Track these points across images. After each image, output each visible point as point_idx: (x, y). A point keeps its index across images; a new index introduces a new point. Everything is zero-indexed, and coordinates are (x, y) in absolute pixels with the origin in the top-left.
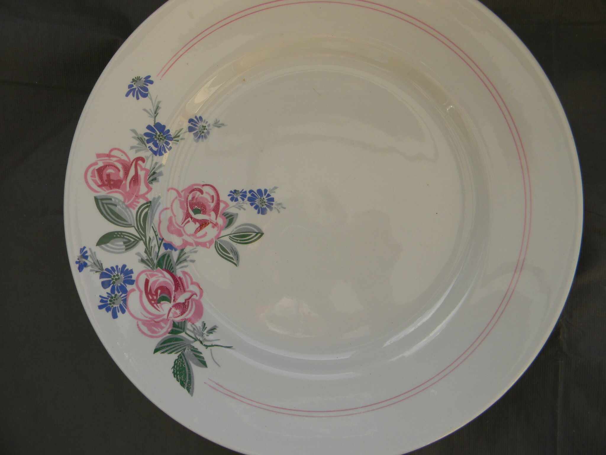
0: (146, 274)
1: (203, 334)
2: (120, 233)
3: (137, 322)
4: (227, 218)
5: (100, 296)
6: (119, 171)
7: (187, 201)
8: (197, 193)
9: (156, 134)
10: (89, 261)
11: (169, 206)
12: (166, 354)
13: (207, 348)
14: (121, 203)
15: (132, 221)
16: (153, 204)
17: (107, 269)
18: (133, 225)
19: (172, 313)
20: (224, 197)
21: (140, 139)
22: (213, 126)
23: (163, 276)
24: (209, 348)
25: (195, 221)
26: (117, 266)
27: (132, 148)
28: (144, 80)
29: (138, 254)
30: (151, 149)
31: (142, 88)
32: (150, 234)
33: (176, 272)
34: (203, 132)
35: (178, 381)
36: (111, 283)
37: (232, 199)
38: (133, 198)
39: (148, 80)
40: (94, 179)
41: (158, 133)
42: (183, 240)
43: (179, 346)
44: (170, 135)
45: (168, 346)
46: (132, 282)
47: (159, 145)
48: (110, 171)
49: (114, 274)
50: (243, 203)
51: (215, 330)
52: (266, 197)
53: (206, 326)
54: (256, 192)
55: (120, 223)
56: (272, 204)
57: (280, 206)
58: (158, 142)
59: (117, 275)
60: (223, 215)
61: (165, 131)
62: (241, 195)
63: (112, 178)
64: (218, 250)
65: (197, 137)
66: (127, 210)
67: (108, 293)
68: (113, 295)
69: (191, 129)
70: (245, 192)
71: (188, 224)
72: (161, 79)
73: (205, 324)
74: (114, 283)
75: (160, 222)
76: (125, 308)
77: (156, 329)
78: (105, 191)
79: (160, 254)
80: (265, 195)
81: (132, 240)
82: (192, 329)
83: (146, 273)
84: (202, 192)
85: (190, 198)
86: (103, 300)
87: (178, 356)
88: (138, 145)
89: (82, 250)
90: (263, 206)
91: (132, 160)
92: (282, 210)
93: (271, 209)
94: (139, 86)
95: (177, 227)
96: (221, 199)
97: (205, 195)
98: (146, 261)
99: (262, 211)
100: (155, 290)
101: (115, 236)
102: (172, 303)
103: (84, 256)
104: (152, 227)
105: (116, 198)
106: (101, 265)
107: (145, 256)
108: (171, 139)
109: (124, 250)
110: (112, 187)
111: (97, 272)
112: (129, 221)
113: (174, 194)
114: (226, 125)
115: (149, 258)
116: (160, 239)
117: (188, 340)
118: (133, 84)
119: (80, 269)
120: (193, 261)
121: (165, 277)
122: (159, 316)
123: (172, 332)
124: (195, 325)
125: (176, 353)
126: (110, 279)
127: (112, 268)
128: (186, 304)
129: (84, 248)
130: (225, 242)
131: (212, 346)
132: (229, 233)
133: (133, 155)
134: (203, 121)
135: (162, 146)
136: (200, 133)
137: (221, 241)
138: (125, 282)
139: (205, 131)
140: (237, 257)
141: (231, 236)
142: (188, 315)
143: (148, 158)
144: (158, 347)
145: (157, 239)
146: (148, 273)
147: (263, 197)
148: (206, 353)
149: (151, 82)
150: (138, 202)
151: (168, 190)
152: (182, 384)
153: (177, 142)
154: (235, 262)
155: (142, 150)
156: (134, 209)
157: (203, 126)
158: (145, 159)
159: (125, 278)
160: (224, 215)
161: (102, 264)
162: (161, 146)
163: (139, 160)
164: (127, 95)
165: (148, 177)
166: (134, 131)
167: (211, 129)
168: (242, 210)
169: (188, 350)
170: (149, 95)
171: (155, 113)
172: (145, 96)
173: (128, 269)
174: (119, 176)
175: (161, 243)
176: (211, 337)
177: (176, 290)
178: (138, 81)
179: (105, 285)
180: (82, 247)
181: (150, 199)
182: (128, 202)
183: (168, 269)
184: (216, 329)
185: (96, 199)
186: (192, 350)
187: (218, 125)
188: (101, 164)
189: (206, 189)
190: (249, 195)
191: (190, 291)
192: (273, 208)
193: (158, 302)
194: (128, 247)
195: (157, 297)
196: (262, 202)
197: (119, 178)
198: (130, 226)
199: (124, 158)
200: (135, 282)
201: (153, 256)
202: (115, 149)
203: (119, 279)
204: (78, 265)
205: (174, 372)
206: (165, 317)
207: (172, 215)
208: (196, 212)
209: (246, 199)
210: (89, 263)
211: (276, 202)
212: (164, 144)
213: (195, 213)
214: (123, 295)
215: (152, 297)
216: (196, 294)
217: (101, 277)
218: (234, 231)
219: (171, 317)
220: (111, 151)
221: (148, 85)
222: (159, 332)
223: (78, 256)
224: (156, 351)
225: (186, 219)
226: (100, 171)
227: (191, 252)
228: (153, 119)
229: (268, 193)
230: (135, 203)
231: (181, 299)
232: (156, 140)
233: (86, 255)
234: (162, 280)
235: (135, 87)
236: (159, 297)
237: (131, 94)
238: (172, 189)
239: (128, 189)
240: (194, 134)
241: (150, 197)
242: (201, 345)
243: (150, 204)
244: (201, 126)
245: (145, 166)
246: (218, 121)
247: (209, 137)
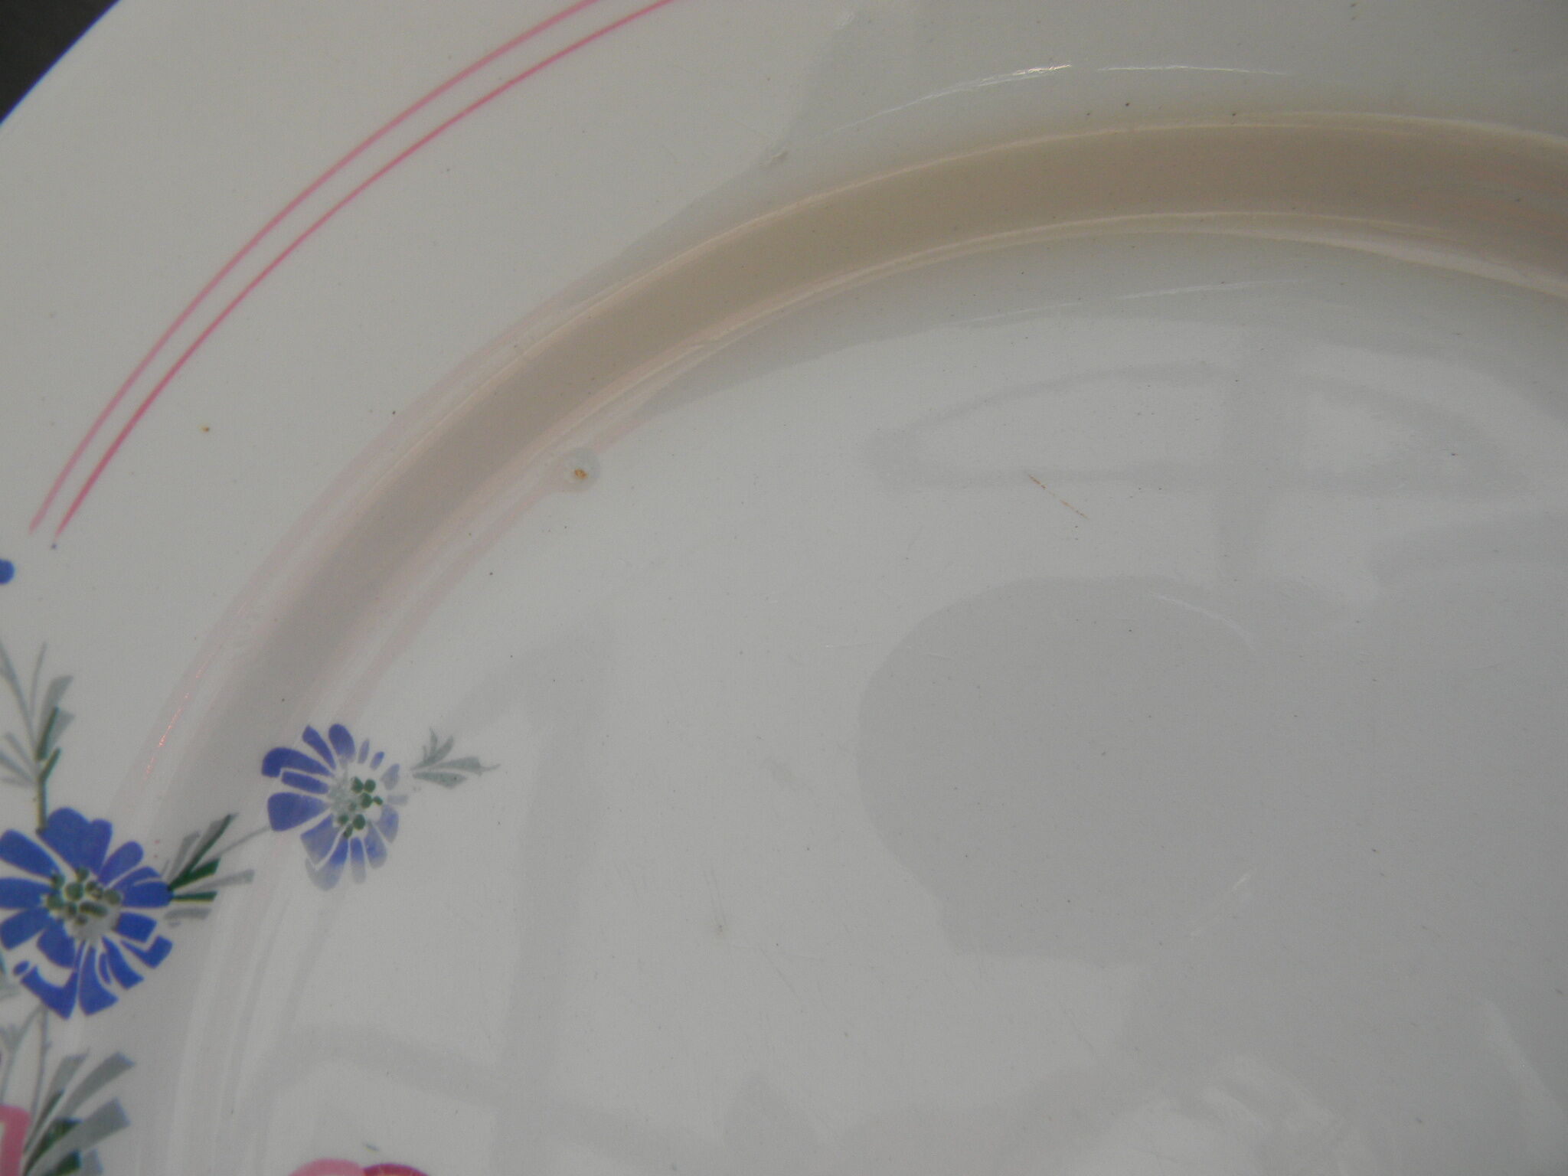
9: (57, 879)
22: (417, 776)
30: (32, 981)
34: (360, 822)
41: (69, 875)
44: (148, 872)
47: (77, 944)
58: (69, 928)
61: (110, 853)
65: (323, 854)
69: (284, 812)
72: (54, 547)
108: (161, 894)
114: (495, 767)
134: (357, 748)
135: (103, 949)
136: (343, 829)
139: (372, 813)
143: (17, 1034)
149: (3, 573)
153: (200, 905)
157: (357, 785)
162: (92, 951)
165: (25, 1156)
167: (403, 800)
171: (41, 752)
187: (441, 771)
212: (116, 939)
228: (31, 793)
232: (60, 922)
240: (307, 836)
244: (348, 786)
246: (442, 741)
247: (396, 849)
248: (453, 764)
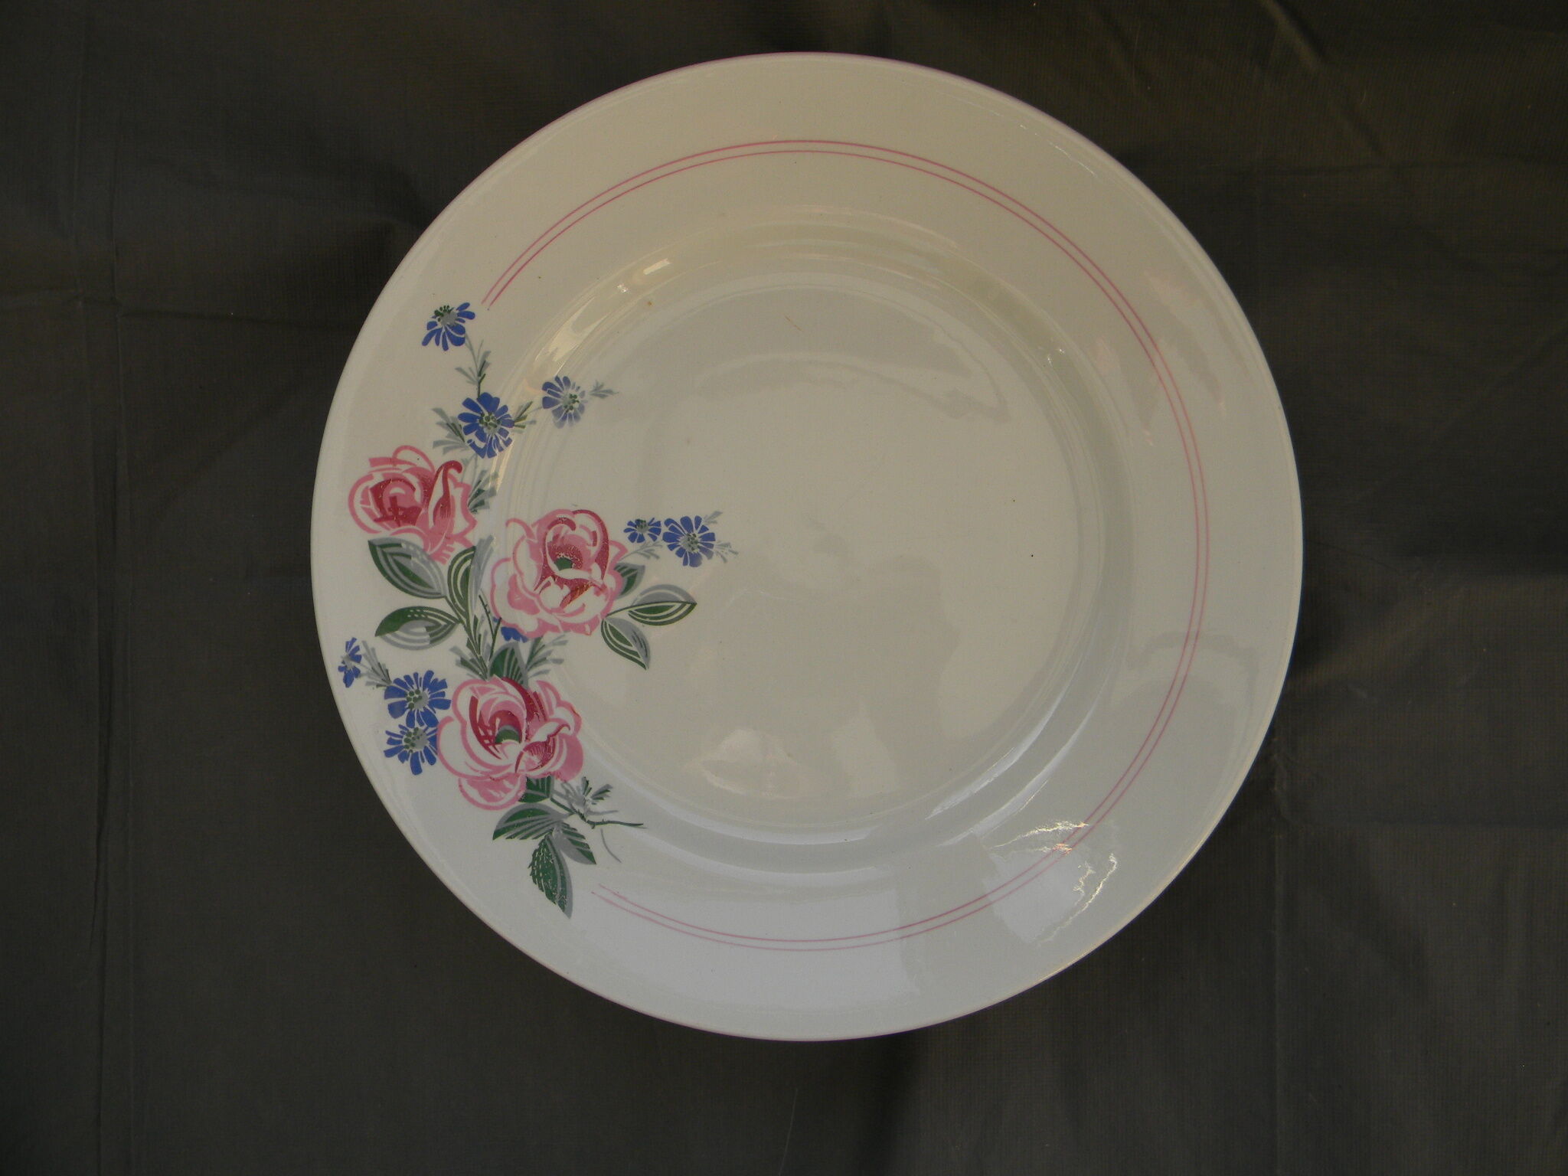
0: (472, 689)
1: (585, 800)
2: (418, 611)
3: (459, 781)
4: (623, 575)
5: (388, 733)
6: (414, 489)
7: (544, 544)
8: (562, 527)
9: (483, 415)
10: (364, 666)
11: (510, 555)
12: (516, 840)
13: (593, 828)
14: (418, 552)
15: (441, 586)
16: (478, 552)
17: (397, 681)
18: (443, 593)
19: (524, 761)
20: (617, 533)
21: (452, 427)
22: (591, 395)
23: (501, 690)
24: (598, 827)
25: (561, 582)
26: (416, 675)
27: (437, 444)
28: (458, 312)
29: (455, 650)
30: (473, 446)
31: (453, 328)
32: (477, 610)
33: (527, 684)
34: (572, 408)
35: (542, 889)
36: (407, 706)
37: (632, 538)
38: (442, 541)
39: (465, 312)
40: (368, 507)
41: (486, 414)
42: (539, 620)
43: (539, 824)
44: (508, 416)
45: (519, 825)
46: (445, 705)
47: (487, 435)
48: (396, 490)
49: (412, 690)
50: (654, 545)
51: (608, 793)
52: (699, 533)
53: (590, 786)
54: (679, 522)
55: (418, 590)
56: (712, 546)
57: (726, 550)
58: (485, 430)
59: (418, 692)
60: (615, 569)
61: (498, 408)
62: (650, 530)
63: (400, 503)
64: (608, 639)
65: (559, 417)
66: (432, 565)
67: (401, 726)
68: (412, 730)
69: (547, 403)
70: (658, 524)
71: (548, 588)
72: (488, 309)
73: (587, 782)
74: (411, 706)
75: (494, 586)
76: (433, 753)
77: (494, 794)
78: (388, 529)
79: (496, 649)
80: (697, 528)
81: (443, 623)
82: (563, 792)
83: (471, 686)
84: (572, 526)
85: (550, 538)
86: (394, 740)
87: (540, 844)
88: (447, 439)
89: (349, 645)
90: (693, 549)
91: (437, 468)
92: (730, 557)
93: (710, 555)
94: (449, 326)
95: (528, 595)
96: (611, 537)
97: (579, 532)
98: (471, 663)
99: (693, 560)
100: (489, 717)
101: (409, 616)
102: (524, 744)
103: (353, 653)
104: (480, 597)
105: (408, 543)
106: (385, 672)
107: (467, 653)
108: (511, 424)
109: (427, 643)
110: (401, 521)
111: (378, 686)
112: (436, 587)
113: (518, 531)
114: (617, 393)
115: (476, 656)
116: (495, 620)
117: (559, 814)
118: (436, 320)
119: (348, 681)
120: (559, 661)
121: (507, 693)
122: (499, 769)
123: (526, 798)
124: (569, 785)
125: (536, 838)
126: (405, 699)
127: (407, 677)
128: (551, 744)
129: (354, 640)
130: (621, 622)
131: (603, 823)
132: (629, 605)
133: (439, 458)
134: (572, 383)
135: (494, 438)
136: (566, 410)
137: (614, 621)
138: (433, 704)
139: (576, 405)
140: (646, 650)
141: (633, 609)
142: (555, 765)
143: (467, 462)
144: (500, 828)
145: (489, 620)
146: (476, 686)
147: (693, 531)
148: (592, 838)
149: (471, 316)
150: (452, 550)
151: (507, 524)
152: (550, 896)
153: (520, 429)
154: (641, 660)
155: (456, 447)
156: (444, 562)
157: (571, 396)
158: (462, 464)
159: (432, 697)
160: (618, 569)
161: (387, 671)
162: (492, 438)
163: (451, 467)
164: (425, 342)
165: (469, 499)
166: (440, 412)
167: (586, 402)
168: (652, 558)
169: (558, 831)
170: (466, 340)
171: (480, 374)
172: (459, 342)
173: (436, 680)
174: (412, 499)
175: (497, 627)
176: (600, 806)
177: (530, 717)
178: (446, 314)
179: (394, 711)
180: (350, 639)
181: (475, 543)
182: (432, 549)
183: (513, 677)
184: (609, 791)
185: (372, 546)
186: (565, 832)
187: (600, 393)
188: (378, 478)
189: (580, 520)
190: (665, 529)
191: (557, 720)
192: (713, 553)
193: (497, 740)
194: (436, 637)
195: (494, 730)
196: (692, 541)
197: (413, 504)
198: (437, 596)
199: (422, 464)
200: (451, 705)
201: (484, 652)
202: (405, 447)
203: (420, 698)
204: (343, 674)
205: (532, 874)
206: (512, 770)
207: (516, 572)
208: (563, 564)
209: (660, 538)
210: (363, 670)
211: (719, 542)
212: (497, 434)
213: (561, 567)
214: (430, 729)
215: (485, 732)
216: (567, 726)
217: (387, 696)
218: (638, 600)
219: (523, 771)
220: (398, 451)
221: (464, 322)
222: (502, 799)
223: (342, 657)
224: (497, 834)
225: (542, 579)
226: (378, 491)
227: (554, 644)
228: (476, 387)
229: (702, 523)
230: (445, 552)
231: (540, 736)
232: (483, 428)
233: (358, 653)
234: (502, 698)
235: (439, 326)
236: (497, 732)
237: (433, 340)
238: (516, 520)
239: (431, 524)
240: (553, 411)
241: (473, 538)
242: (582, 821)
243: (472, 552)
244: (568, 397)
245: (462, 479)
246: (600, 384)
247: (584, 417)
248: (603, 391)
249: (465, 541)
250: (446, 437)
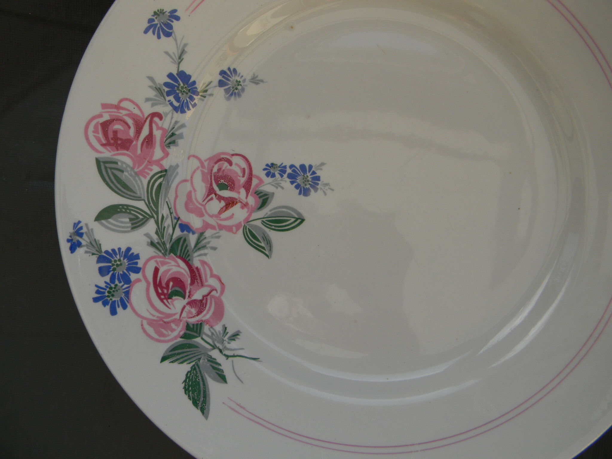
0: (156, 261)
1: (223, 340)
2: (125, 207)
3: (142, 322)
4: (260, 197)
5: (96, 286)
6: (129, 127)
7: (211, 173)
8: (224, 163)
9: (179, 84)
10: (84, 240)
11: (189, 178)
12: (176, 364)
13: (227, 359)
14: (129, 169)
15: (142, 193)
16: (169, 173)
17: (107, 252)
18: (143, 198)
19: (186, 311)
20: (258, 171)
21: (158, 90)
22: (250, 82)
23: (177, 265)
24: (230, 359)
25: (220, 198)
26: (119, 249)
27: (147, 100)
28: (169, 14)
29: (147, 235)
30: (171, 104)
31: (165, 25)
32: (164, 211)
33: (192, 261)
34: (237, 89)
35: (190, 399)
36: (111, 269)
37: (268, 175)
38: (145, 164)
39: (174, 16)
40: (97, 135)
41: (182, 85)
42: (204, 221)
43: (192, 354)
44: (196, 88)
45: (178, 354)
46: (137, 270)
47: (181, 99)
48: (117, 126)
49: (116, 259)
50: (282, 180)
51: (238, 336)
52: (311, 175)
53: (227, 331)
54: (298, 167)
55: (127, 194)
56: (318, 184)
57: (327, 187)
58: (180, 95)
59: (120, 260)
60: (255, 193)
61: (189, 82)
62: (279, 171)
63: (120, 136)
64: (246, 237)
65: (228, 94)
66: (137, 178)
67: (106, 282)
68: (113, 286)
69: (221, 84)
70: (285, 167)
71: (211, 202)
72: (189, 16)
73: (226, 328)
74: (114, 270)
75: (176, 197)
76: (126, 302)
77: (165, 332)
78: (110, 152)
79: (175, 237)
80: (309, 172)
81: (141, 217)
82: (210, 334)
83: (155, 259)
84: (230, 163)
85: (215, 170)
86: (100, 291)
87: (192, 368)
88: (155, 98)
89: (76, 225)
90: (306, 185)
91: (146, 115)
92: (328, 192)
93: (316, 190)
94: (162, 22)
95: (197, 204)
96: (254, 173)
97: (234, 167)
98: (157, 244)
99: (305, 192)
100: (166, 281)
101: (119, 210)
102: (187, 300)
103: (78, 231)
104: (167, 202)
105: (123, 163)
106: (98, 245)
107: (155, 238)
108: (197, 93)
109: (129, 229)
110: (119, 148)
111: (93, 254)
112: (138, 192)
113: (196, 163)
114: (266, 82)
115: (161, 241)
116: (175, 218)
117: (205, 347)
118: (154, 18)
119: (73, 249)
120: (214, 249)
121: (179, 266)
122: (169, 315)
123: (184, 336)
124: (214, 329)
125: (189, 363)
126: (110, 264)
127: (113, 250)
128: (204, 301)
129: (79, 222)
130: (256, 227)
131: (234, 356)
132: (262, 217)
133: (148, 110)
134: (238, 74)
135: (185, 101)
136: (233, 89)
137: (252, 226)
138: (129, 269)
139: (239, 87)
140: (270, 246)
141: (264, 220)
142: (207, 315)
143: (167, 114)
144: (166, 355)
145: (171, 217)
146: (158, 260)
147: (307, 174)
148: (226, 365)
149: (178, 18)
150: (151, 170)
151: (189, 158)
152: (195, 404)
153: (203, 98)
154: (267, 252)
155: (160, 104)
156: (145, 177)
157: (237, 81)
158: (163, 116)
159: (129, 264)
160: (257, 193)
161: (100, 245)
162: (184, 101)
163: (156, 116)
164: (146, 32)
165: (165, 139)
166: (151, 79)
167: (246, 86)
168: (279, 188)
169: (204, 359)
170: (173, 35)
171: (180, 58)
172: (168, 35)
173: (133, 253)
174: (128, 134)
175: (176, 223)
176: (233, 345)
177: (192, 283)
178: (161, 15)
179: (102, 271)
180: (76, 222)
181: (167, 167)
182: (138, 168)
183: (184, 257)
184: (239, 335)
185: (98, 161)
186: (208, 361)
187: (255, 81)
188: (106, 117)
189: (235, 160)
190: (289, 171)
191: (209, 286)
192: (318, 189)
193: (169, 297)
194: (135, 225)
195: (168, 291)
196: (305, 180)
197: (129, 138)
198: (138, 199)
199: (136, 111)
200: (141, 271)
201: (166, 238)
202: (126, 99)
203: (121, 264)
204: (69, 245)
205: (185, 388)
206: (177, 317)
207: (192, 189)
208: (222, 187)
209: (285, 176)
210: (83, 243)
211: (323, 182)
212: (188, 100)
213: (220, 190)
214: (126, 286)
215: (162, 290)
216: (216, 290)
217: (98, 261)
218: (268, 214)
219: (184, 318)
220: (121, 101)
221: (173, 22)
222: (168, 335)
223: (70, 233)
224: (164, 359)
225: (208, 195)
226: (105, 126)
227: (212, 237)
228: (177, 66)
229: (313, 169)
230: (146, 170)
231: (198, 295)
232: (179, 93)
233: (81, 231)
234: (175, 269)
235: (156, 22)
236: (170, 291)
237: (151, 30)
238: (194, 156)
239: (139, 152)
240: (225, 90)
241: (166, 164)
242: (221, 354)
243: (165, 173)
244: (235, 81)
245: (163, 124)
246: (256, 76)
247: (243, 95)
248: (258, 80)
249: (161, 166)
250: (154, 96)
